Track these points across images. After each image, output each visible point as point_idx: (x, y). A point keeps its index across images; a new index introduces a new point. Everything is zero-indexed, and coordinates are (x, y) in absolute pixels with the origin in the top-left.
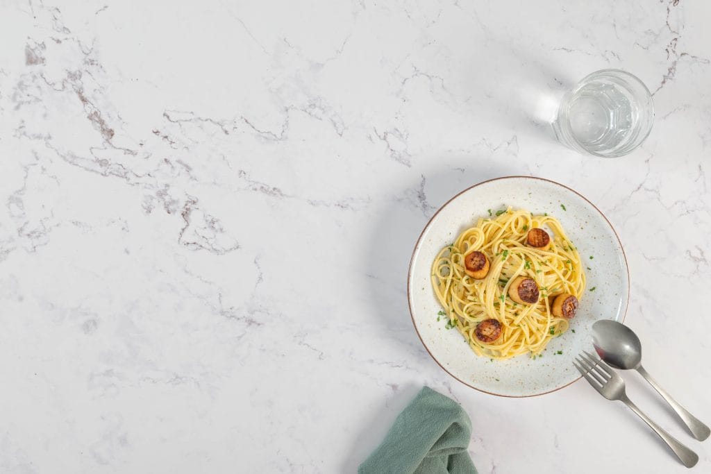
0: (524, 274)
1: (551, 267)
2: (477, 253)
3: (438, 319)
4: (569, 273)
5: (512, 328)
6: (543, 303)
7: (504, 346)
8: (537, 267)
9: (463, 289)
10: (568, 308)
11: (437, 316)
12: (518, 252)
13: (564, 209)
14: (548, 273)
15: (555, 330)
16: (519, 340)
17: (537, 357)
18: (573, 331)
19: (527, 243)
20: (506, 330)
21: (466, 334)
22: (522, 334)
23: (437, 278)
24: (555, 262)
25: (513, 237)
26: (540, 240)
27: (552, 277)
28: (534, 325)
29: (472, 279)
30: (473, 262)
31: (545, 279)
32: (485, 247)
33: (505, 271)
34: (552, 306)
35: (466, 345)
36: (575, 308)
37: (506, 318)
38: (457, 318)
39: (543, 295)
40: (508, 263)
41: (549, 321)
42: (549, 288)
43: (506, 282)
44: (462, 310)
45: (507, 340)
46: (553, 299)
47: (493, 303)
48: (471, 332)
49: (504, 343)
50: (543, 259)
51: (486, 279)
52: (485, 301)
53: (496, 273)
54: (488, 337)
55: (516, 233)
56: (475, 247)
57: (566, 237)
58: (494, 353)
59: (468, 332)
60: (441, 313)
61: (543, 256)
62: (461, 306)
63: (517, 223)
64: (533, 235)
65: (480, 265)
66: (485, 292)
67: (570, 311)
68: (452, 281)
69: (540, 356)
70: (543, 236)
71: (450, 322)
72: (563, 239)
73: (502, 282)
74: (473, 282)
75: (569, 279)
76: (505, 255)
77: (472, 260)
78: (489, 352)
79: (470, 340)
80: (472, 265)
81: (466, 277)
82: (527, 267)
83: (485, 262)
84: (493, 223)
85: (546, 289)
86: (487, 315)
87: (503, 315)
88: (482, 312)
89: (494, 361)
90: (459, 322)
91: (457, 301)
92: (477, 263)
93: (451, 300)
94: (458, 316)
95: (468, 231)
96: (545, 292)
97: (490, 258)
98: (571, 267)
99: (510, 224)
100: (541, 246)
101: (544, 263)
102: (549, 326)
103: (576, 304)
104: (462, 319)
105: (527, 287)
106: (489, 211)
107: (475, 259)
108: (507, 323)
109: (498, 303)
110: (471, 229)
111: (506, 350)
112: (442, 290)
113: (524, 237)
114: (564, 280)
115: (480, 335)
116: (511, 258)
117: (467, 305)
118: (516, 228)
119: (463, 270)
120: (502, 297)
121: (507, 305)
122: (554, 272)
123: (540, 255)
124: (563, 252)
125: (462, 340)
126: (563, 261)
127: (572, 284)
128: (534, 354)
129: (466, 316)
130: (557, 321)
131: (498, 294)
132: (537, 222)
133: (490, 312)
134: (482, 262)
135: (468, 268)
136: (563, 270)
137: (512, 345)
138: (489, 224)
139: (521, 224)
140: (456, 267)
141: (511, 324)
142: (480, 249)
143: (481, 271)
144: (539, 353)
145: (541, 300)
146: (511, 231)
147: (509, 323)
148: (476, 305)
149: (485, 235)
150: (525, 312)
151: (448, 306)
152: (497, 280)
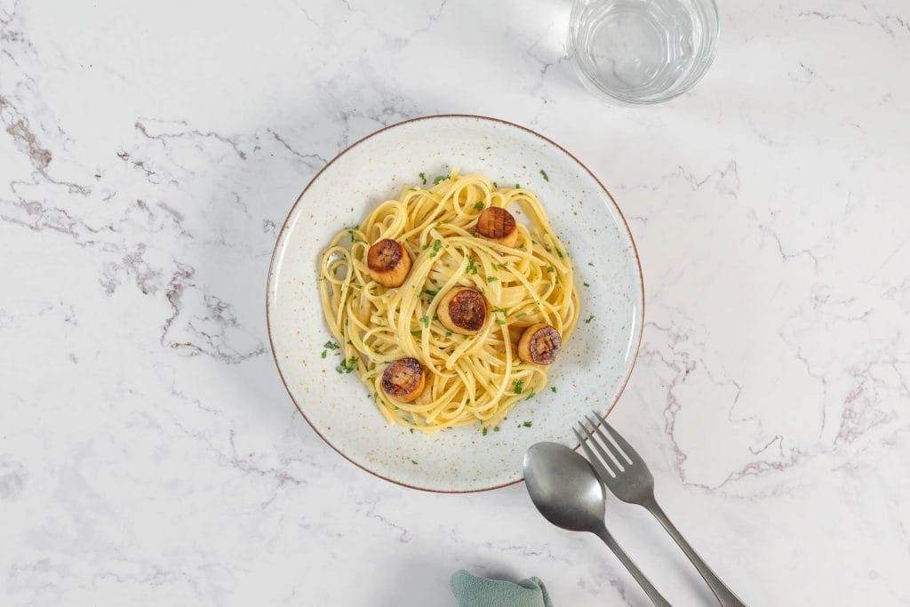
0: (465, 282)
1: (517, 275)
2: (390, 243)
3: (324, 355)
4: (551, 289)
5: (446, 377)
6: (499, 335)
7: (432, 408)
8: (489, 272)
9: (367, 306)
10: (541, 347)
11: (323, 349)
12: (458, 245)
13: (546, 178)
14: (512, 284)
15: (524, 387)
16: (457, 399)
17: (491, 431)
18: (554, 390)
19: (477, 231)
20: (436, 380)
21: (369, 383)
22: (463, 389)
23: (328, 283)
24: (526, 267)
25: (457, 219)
26: (497, 226)
27: (518, 293)
28: (484, 375)
29: (381, 288)
30: (381, 257)
31: (502, 294)
32: (408, 234)
33: (435, 276)
34: (516, 344)
35: (368, 403)
36: (555, 347)
37: (432, 356)
38: (357, 356)
39: (497, 321)
40: (440, 263)
41: (509, 369)
42: (509, 313)
43: (433, 294)
44: (362, 339)
45: (438, 398)
46: (519, 331)
47: (408, 328)
48: (379, 380)
49: (432, 401)
50: (502, 260)
51: (403, 286)
52: (397, 325)
53: (418, 279)
54: (400, 387)
55: (462, 214)
56: (388, 234)
57: (549, 228)
58: (416, 419)
60: (329, 345)
61: (505, 254)
62: (362, 333)
63: (463, 195)
64: (487, 217)
65: (392, 262)
66: (398, 311)
67: (544, 353)
68: (351, 291)
69: (497, 429)
70: (505, 221)
71: (345, 360)
72: (545, 232)
73: (427, 294)
74: (384, 292)
75: (552, 300)
76: (436, 249)
77: (381, 253)
78: (409, 418)
79: (376, 395)
80: (378, 262)
81: (371, 284)
82: (471, 271)
83: (400, 257)
84: (424, 194)
85: (505, 311)
86: (403, 352)
87: (426, 351)
88: (395, 346)
89: (416, 433)
90: (360, 363)
91: (357, 326)
92: (388, 259)
93: (347, 324)
94: (358, 352)
95: (382, 206)
96: (501, 316)
97: (412, 252)
98: (554, 280)
99: (452, 197)
100: (499, 238)
101: (503, 267)
102: (508, 378)
103: (556, 341)
104: (364, 358)
105: (465, 303)
106: (422, 175)
107: (385, 252)
108: (436, 366)
109: (421, 332)
110: (388, 202)
111: (435, 414)
112: (334, 305)
113: (474, 223)
114: (536, 298)
115: (388, 385)
116: (446, 254)
117: (370, 333)
118: (462, 205)
119: (367, 271)
120: (425, 320)
121: (434, 334)
122: (521, 284)
123: (498, 252)
124: (543, 252)
125: (362, 394)
126: (541, 267)
127: (554, 309)
128: (486, 425)
129: (367, 351)
130: (527, 371)
131: (419, 315)
132: (499, 198)
133: (407, 346)
134: (394, 258)
135: (371, 266)
136: (539, 282)
137: (444, 406)
138: (417, 196)
139: (472, 199)
140: (357, 267)
141: (444, 370)
142: (399, 236)
143: (393, 273)
144: (494, 425)
145: (495, 329)
146: (454, 210)
147: (440, 368)
148: (386, 332)
149: (410, 214)
150: (463, 347)
151: (343, 333)
152: (420, 290)
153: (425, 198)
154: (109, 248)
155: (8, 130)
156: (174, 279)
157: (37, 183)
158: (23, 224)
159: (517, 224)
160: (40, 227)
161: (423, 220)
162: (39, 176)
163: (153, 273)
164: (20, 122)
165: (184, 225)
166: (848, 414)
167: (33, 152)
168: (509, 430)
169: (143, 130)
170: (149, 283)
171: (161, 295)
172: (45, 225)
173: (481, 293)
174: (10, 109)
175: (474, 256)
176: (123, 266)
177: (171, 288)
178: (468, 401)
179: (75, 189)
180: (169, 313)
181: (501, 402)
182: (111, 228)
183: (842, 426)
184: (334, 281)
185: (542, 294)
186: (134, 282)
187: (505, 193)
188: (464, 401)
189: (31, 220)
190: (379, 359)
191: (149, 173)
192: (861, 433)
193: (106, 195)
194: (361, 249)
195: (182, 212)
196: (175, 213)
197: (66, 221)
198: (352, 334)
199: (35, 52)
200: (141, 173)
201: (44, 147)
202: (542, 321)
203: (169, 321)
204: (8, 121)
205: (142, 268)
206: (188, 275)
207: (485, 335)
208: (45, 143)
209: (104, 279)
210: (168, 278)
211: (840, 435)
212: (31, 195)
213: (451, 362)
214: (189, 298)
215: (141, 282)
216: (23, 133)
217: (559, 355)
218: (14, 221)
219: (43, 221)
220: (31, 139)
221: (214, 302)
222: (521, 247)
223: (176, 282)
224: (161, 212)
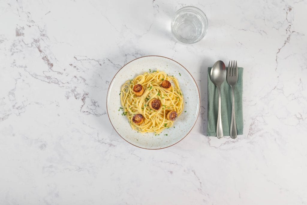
0: (157, 98)
1: (170, 98)
2: (140, 85)
3: (119, 110)
4: (177, 103)
5: (148, 120)
6: (163, 112)
7: (143, 127)
8: (163, 96)
9: (131, 100)
10: (172, 116)
11: (119, 109)
12: (156, 88)
13: (180, 75)
14: (168, 100)
15: (167, 125)
16: (150, 126)
17: (157, 135)
18: (174, 127)
19: (161, 86)
20: (146, 121)
21: (129, 119)
22: (152, 124)
24: (172, 96)
25: (157, 82)
26: (167, 85)
27: (169, 102)
28: (158, 121)
29: (136, 96)
30: (137, 88)
31: (165, 102)
32: (144, 84)
33: (149, 95)
34: (167, 114)
35: (128, 124)
37: (146, 115)
38: (127, 112)
39: (163, 108)
40: (151, 92)
41: (164, 120)
42: (166, 107)
44: (129, 108)
45: (146, 125)
46: (168, 112)
47: (141, 107)
48: (132, 118)
49: (144, 125)
50: (166, 94)
51: (141, 96)
52: (138, 106)
53: (145, 95)
54: (137, 121)
56: (139, 83)
57: (179, 88)
58: (139, 129)
59: (130, 118)
60: (121, 108)
61: (167, 92)
62: (129, 106)
63: (159, 76)
64: (164, 82)
65: (139, 90)
66: (139, 102)
67: (173, 118)
68: (128, 96)
69: (159, 135)
70: (168, 84)
71: (124, 112)
72: (178, 88)
73: (147, 99)
75: (177, 105)
76: (151, 88)
78: (138, 129)
79: (131, 122)
80: (136, 90)
81: (133, 95)
82: (158, 95)
83: (142, 89)
85: (165, 106)
87: (144, 113)
88: (137, 111)
89: (139, 133)
91: (129, 105)
92: (139, 89)
94: (128, 111)
95: (139, 76)
96: (164, 107)
97: (145, 88)
98: (178, 100)
99: (156, 76)
100: (166, 88)
101: (166, 95)
102: (164, 122)
103: (176, 115)
104: (129, 112)
105: (156, 103)
106: (150, 70)
107: (138, 87)
108: (146, 117)
109: (144, 108)
110: (141, 75)
111: (144, 129)
112: (124, 98)
113: (161, 83)
114: (173, 104)
115: (134, 120)
116: (153, 90)
117: (131, 106)
118: (158, 79)
119: (133, 91)
120: (145, 105)
121: (147, 109)
122: (170, 100)
123: (166, 92)
124: (176, 93)
125: (127, 121)
126: (176, 97)
127: (177, 107)
128: (156, 133)
129: (130, 111)
130: (168, 122)
131: (144, 104)
132: (168, 79)
133: (140, 111)
134: (140, 89)
135: (134, 90)
136: (175, 100)
137: (147, 127)
138: (148, 75)
139: (161, 78)
140: (131, 90)
141: (148, 118)
142: (142, 84)
143: (139, 93)
144: (158, 133)
145: (162, 110)
146: (156, 79)
147: (147, 118)
148: (135, 107)
149: (145, 79)
150: (154, 113)
151: (125, 105)
152: (145, 98)
153: (150, 75)
154: (67, 88)
155: (42, 58)
156: (84, 95)
157: (50, 72)
158: (46, 82)
159: (171, 85)
160: (50, 82)
161: (149, 81)
162: (50, 70)
163: (78, 94)
164: (45, 56)
165: (86, 82)
166: (251, 129)
167: (49, 64)
168: (162, 135)
169: (76, 58)
170: (77, 96)
171: (80, 99)
172: (52, 82)
173: (160, 101)
174: (43, 53)
175: (159, 92)
176: (71, 92)
177: (83, 98)
178: (153, 127)
179: (59, 73)
180: (82, 104)
181: (161, 128)
182: (68, 83)
183: (249, 132)
184: (124, 93)
185: (175, 103)
186: (74, 96)
187: (169, 77)
188: (152, 127)
189: (48, 81)
190: (133, 113)
191: (77, 69)
192: (254, 134)
193: (67, 75)
194: (132, 86)
195: (86, 79)
196: (84, 79)
197: (57, 81)
198: (127, 106)
199: (49, 39)
200: (75, 69)
201: (51, 63)
202: (174, 110)
203: (82, 106)
204: (42, 56)
205: (76, 93)
206: (87, 94)
207: (160, 111)
208: (51, 61)
209: (66, 95)
210: (82, 95)
211: (249, 134)
212: (48, 74)
213: (150, 116)
214: (87, 100)
215: (75, 96)
216: (46, 59)
217: (176, 119)
218: (44, 81)
219: (51, 81)
220: (48, 60)
221: (93, 101)
222: (172, 91)
223: (84, 96)
224: (80, 79)
